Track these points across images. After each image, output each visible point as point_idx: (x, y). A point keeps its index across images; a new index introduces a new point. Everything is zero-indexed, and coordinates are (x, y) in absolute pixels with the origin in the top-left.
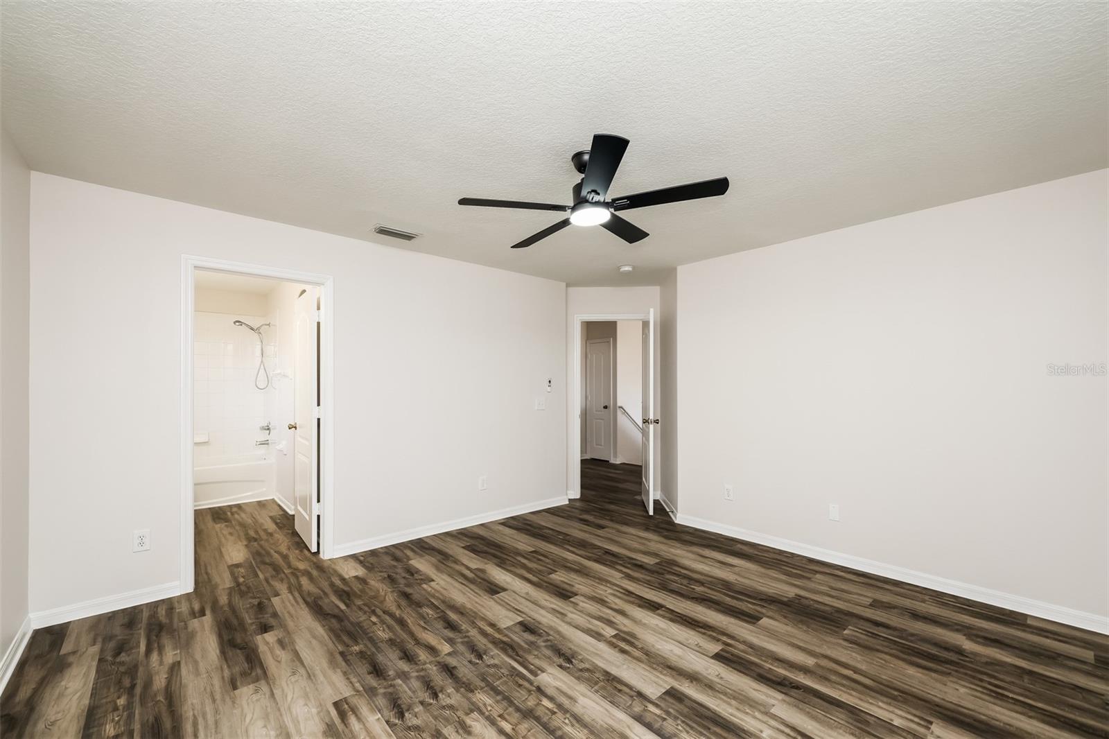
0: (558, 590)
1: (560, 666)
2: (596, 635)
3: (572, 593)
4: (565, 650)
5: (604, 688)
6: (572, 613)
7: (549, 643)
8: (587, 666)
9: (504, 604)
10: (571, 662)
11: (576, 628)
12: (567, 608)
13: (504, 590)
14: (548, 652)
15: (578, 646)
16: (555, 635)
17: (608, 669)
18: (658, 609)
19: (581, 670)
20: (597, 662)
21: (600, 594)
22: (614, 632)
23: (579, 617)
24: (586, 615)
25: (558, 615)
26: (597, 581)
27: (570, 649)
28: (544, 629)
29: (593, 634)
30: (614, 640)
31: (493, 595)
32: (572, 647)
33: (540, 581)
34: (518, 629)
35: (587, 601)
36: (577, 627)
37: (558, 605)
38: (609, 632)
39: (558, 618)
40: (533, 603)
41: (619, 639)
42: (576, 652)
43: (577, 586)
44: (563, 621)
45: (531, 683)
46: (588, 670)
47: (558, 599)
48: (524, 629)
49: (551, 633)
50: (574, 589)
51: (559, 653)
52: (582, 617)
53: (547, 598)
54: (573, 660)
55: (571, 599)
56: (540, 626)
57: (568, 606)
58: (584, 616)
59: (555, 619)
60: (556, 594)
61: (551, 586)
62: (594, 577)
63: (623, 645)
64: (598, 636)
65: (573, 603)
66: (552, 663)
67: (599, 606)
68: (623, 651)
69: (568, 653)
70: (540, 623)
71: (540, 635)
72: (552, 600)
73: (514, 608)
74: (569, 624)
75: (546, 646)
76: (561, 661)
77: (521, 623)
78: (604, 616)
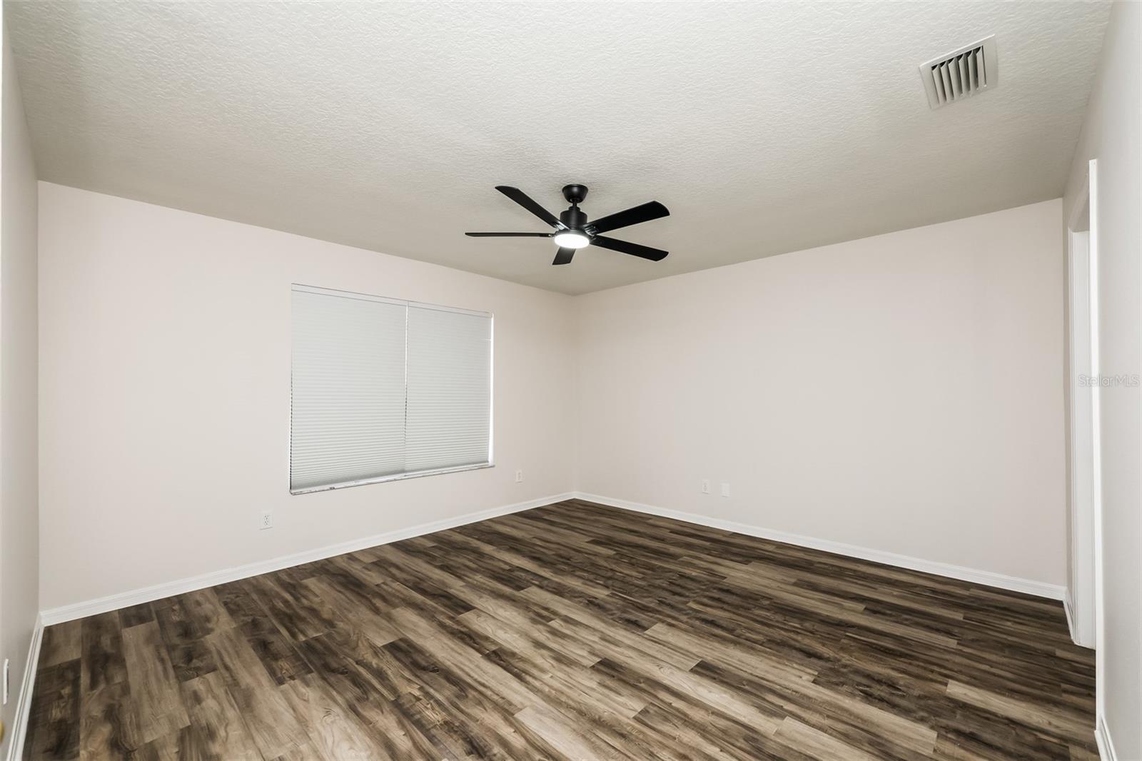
0: (622, 677)
1: (596, 598)
2: (569, 620)
3: (599, 671)
4: (596, 609)
5: (564, 589)
6: (594, 642)
7: (610, 613)
8: (576, 599)
9: (679, 650)
10: (588, 601)
11: (586, 625)
12: (602, 648)
13: (692, 671)
14: (608, 606)
15: (585, 611)
16: (607, 620)
17: (560, 598)
18: (494, 652)
19: (580, 597)
20: (569, 602)
21: (561, 670)
22: (553, 623)
23: (586, 637)
24: (578, 640)
25: (610, 639)
26: (564, 699)
27: (590, 609)
28: (619, 624)
29: (572, 622)
30: (552, 616)
31: (701, 661)
32: (589, 611)
33: (652, 691)
34: (644, 623)
35: (579, 659)
36: (587, 627)
37: (613, 651)
38: (556, 624)
39: (609, 636)
40: (645, 653)
41: (548, 617)
42: (586, 607)
43: (594, 685)
44: (602, 632)
45: (613, 590)
46: (575, 597)
47: (616, 661)
48: (638, 623)
49: (611, 621)
50: (597, 677)
51: (599, 606)
52: (584, 638)
53: (629, 661)
54: (587, 602)
55: (599, 660)
56: (625, 627)
57: (600, 650)
58: (579, 638)
59: (611, 634)
60: (621, 667)
61: (632, 682)
62: (569, 707)
63: (545, 613)
64: (567, 620)
65: (594, 654)
66: (602, 600)
67: (564, 651)
68: (547, 609)
69: (591, 607)
70: (625, 629)
71: (621, 619)
72: (622, 658)
73: (664, 646)
74: (595, 630)
75: (612, 610)
76: (597, 601)
77: (645, 629)
78: (559, 640)
